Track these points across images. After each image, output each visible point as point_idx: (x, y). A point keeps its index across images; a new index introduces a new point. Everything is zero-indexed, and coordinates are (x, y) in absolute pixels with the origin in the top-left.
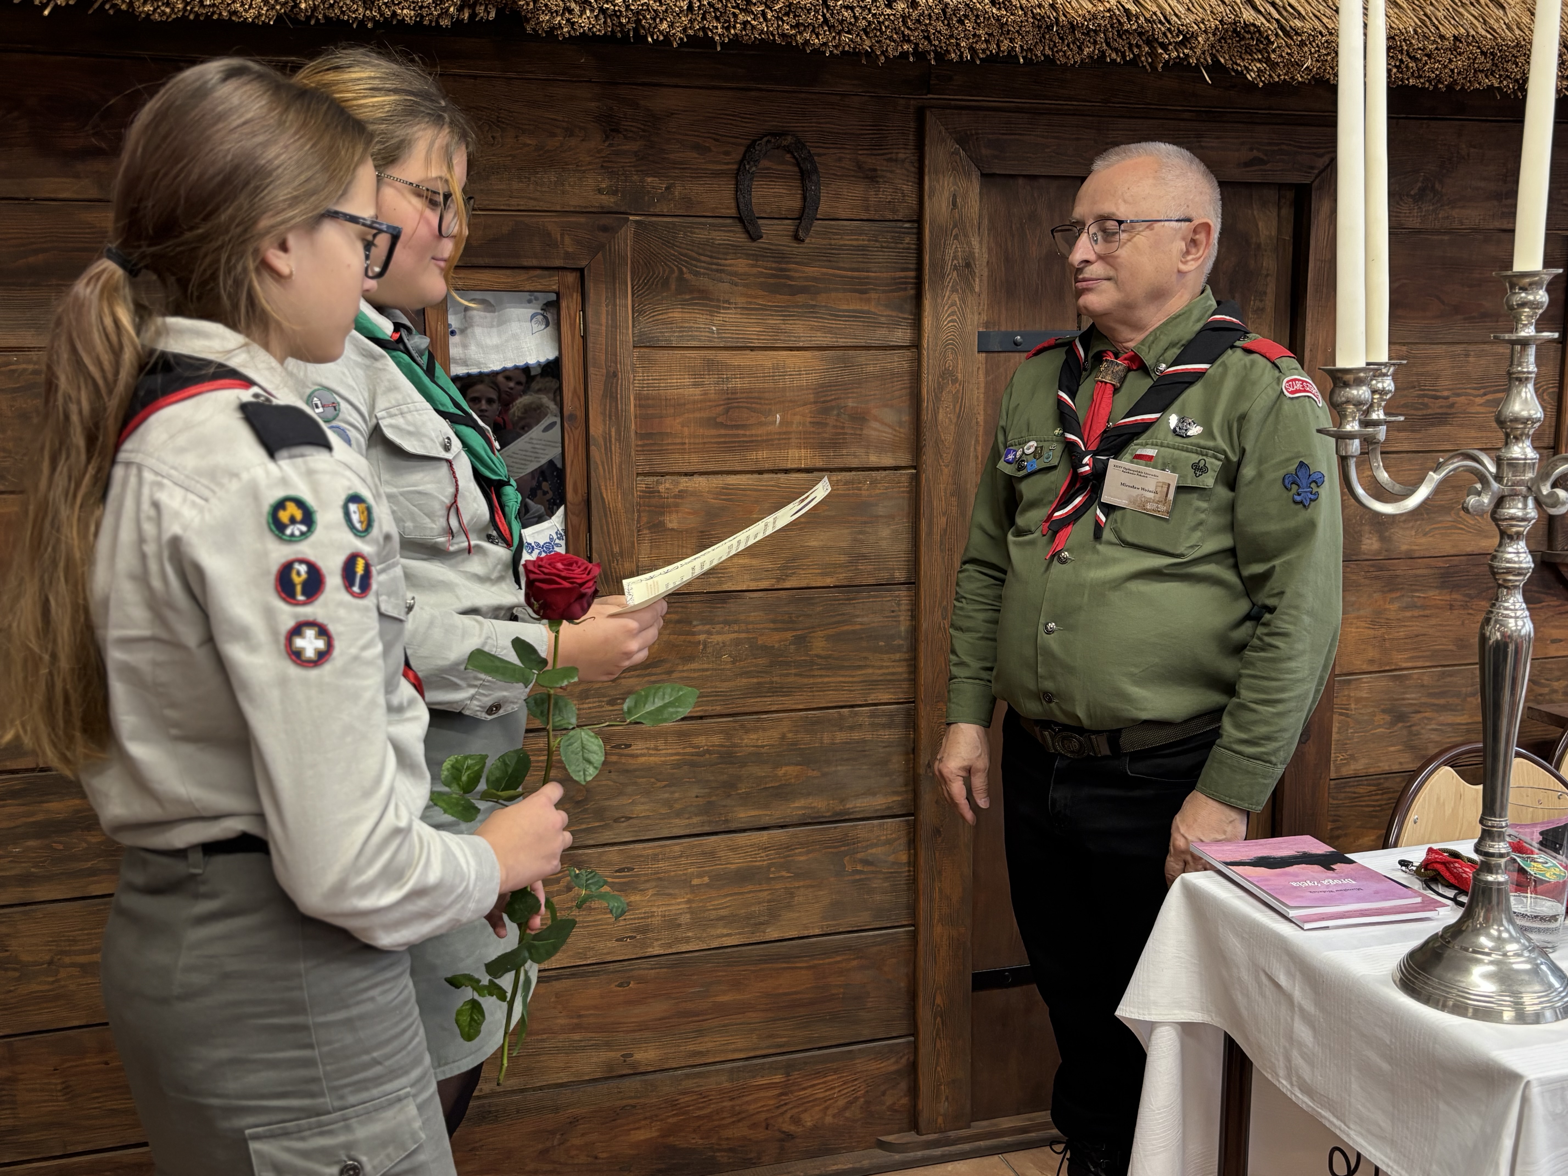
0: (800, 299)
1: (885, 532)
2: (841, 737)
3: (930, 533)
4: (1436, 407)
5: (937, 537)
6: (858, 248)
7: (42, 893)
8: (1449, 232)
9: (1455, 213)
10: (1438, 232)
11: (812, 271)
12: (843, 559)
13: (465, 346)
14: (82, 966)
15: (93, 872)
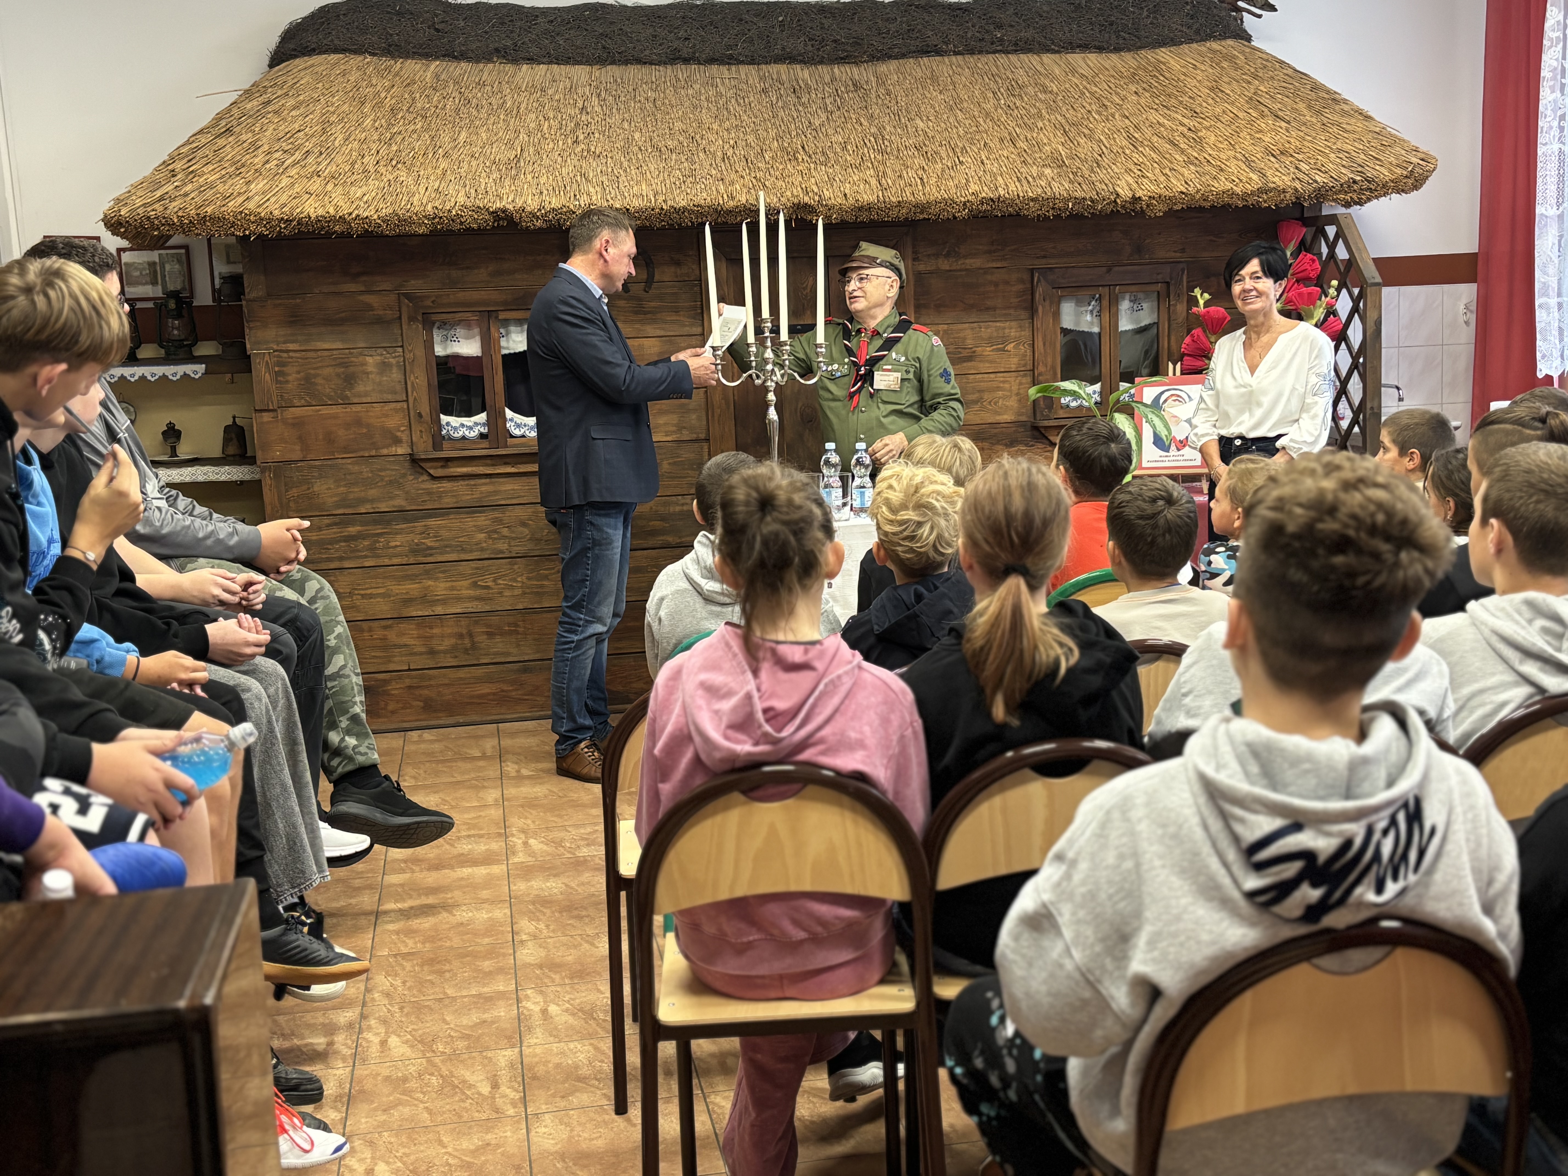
0: (649, 316)
1: (694, 417)
2: (678, 509)
3: (713, 416)
4: (965, 353)
5: (716, 418)
6: (673, 294)
7: (347, 564)
8: (966, 270)
9: (967, 261)
10: (960, 270)
11: (653, 304)
12: (674, 428)
13: (508, 341)
14: (362, 595)
15: (366, 557)
